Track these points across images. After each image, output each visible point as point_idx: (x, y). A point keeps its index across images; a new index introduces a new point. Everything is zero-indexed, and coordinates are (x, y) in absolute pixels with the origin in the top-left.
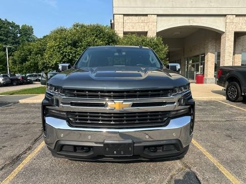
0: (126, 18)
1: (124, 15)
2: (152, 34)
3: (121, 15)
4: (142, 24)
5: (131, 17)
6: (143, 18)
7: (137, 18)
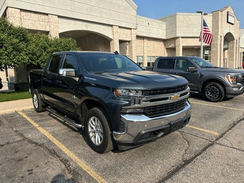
0: (23, 13)
1: (21, 10)
2: (54, 35)
3: (17, 10)
4: (43, 23)
5: (29, 14)
6: (43, 17)
7: (37, 15)
